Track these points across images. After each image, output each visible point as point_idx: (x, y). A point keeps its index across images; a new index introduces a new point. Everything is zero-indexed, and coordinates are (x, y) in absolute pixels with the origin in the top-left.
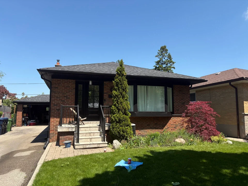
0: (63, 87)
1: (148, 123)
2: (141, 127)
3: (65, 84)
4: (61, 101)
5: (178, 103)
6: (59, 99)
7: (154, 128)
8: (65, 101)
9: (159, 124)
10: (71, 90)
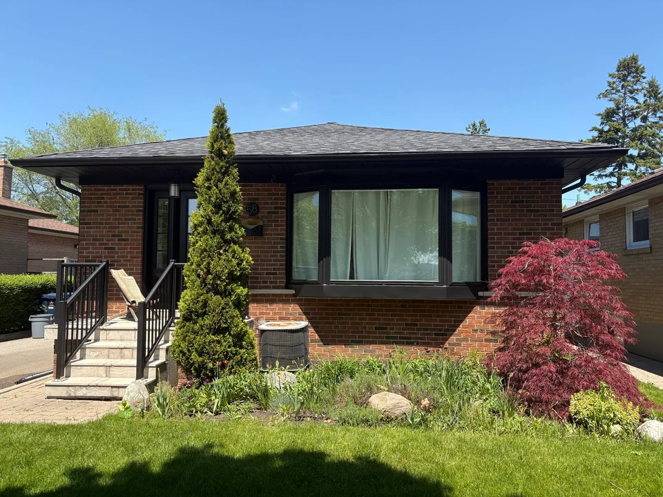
0: (111, 207)
1: (379, 319)
2: (352, 332)
3: (116, 198)
4: (106, 248)
5: (504, 248)
6: (100, 244)
7: (401, 338)
8: (114, 248)
9: (421, 325)
10: (132, 215)
